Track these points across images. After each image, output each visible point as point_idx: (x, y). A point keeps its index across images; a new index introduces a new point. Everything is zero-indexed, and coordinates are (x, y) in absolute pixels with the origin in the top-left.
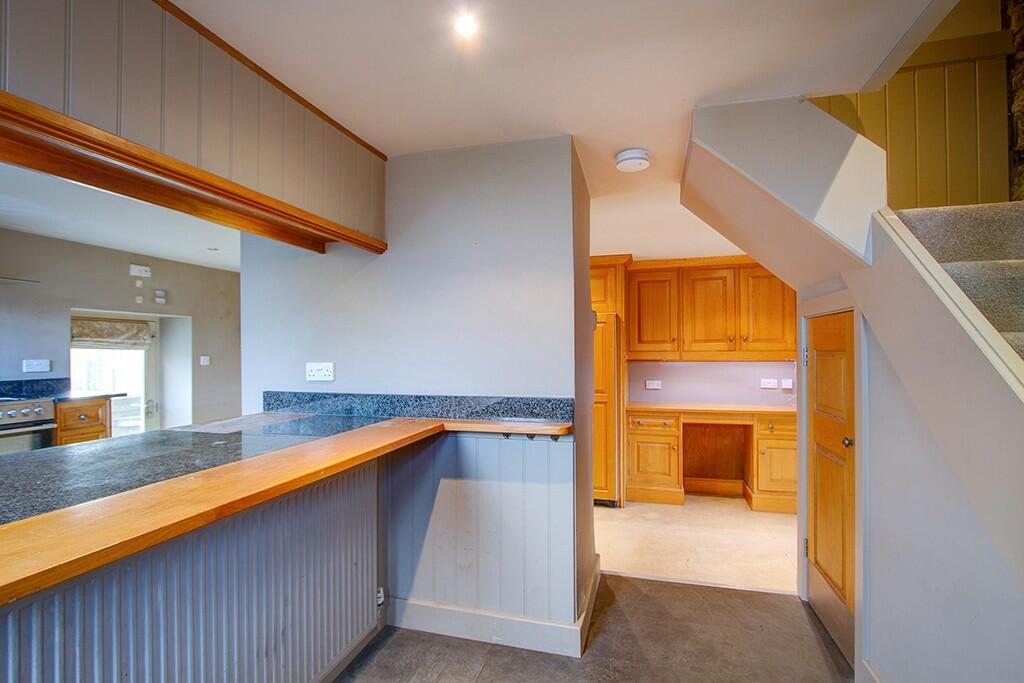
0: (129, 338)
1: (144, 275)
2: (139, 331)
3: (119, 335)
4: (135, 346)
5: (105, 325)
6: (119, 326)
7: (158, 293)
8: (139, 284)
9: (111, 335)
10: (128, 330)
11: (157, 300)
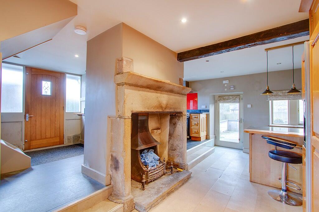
0: (232, 100)
1: (227, 82)
2: (236, 98)
3: (229, 100)
4: (234, 102)
5: (227, 97)
6: (230, 97)
7: (231, 87)
8: (226, 85)
9: (227, 100)
10: (233, 98)
11: (231, 89)
